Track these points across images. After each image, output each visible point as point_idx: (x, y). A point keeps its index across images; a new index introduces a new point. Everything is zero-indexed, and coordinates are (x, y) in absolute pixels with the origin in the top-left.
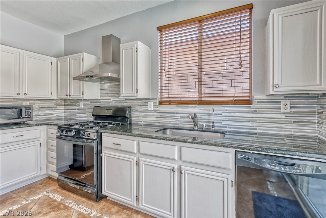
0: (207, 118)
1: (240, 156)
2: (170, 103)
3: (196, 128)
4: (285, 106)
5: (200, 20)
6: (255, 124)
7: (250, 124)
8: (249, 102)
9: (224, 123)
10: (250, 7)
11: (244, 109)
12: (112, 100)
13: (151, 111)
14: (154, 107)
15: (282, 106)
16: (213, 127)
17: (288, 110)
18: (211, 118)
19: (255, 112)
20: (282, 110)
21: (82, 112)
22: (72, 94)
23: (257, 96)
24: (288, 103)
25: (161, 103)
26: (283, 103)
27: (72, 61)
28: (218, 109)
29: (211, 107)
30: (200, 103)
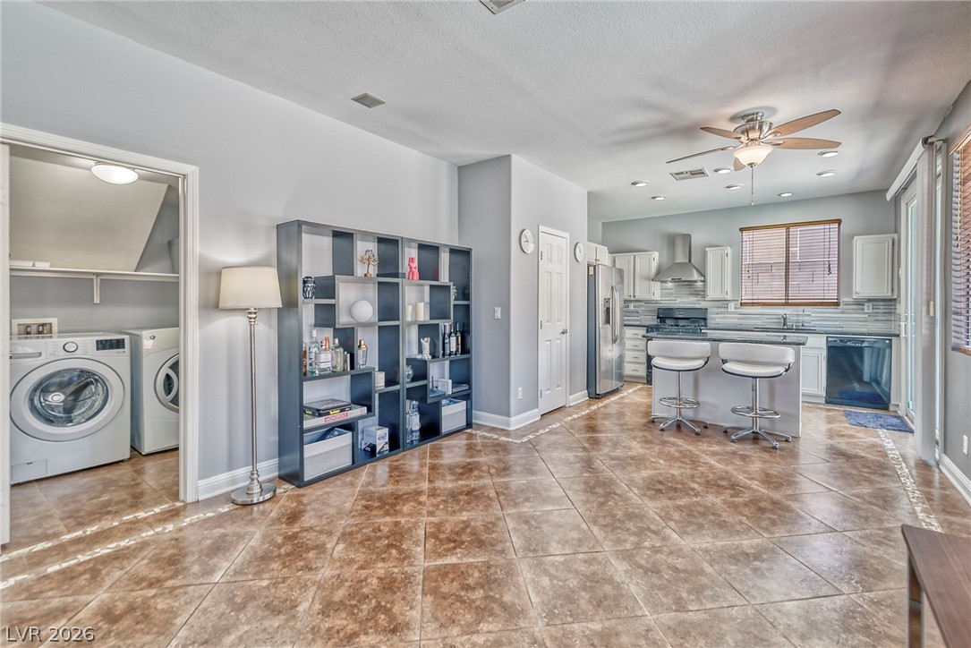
0: (796, 318)
1: (830, 339)
2: (753, 304)
3: (785, 327)
4: (868, 308)
5: (788, 227)
6: (841, 323)
7: (837, 323)
8: (837, 304)
9: (813, 323)
10: (839, 222)
11: (832, 309)
12: (678, 301)
13: (732, 313)
14: (735, 308)
15: (865, 307)
16: (803, 326)
17: (871, 311)
18: (800, 318)
19: (843, 313)
20: (866, 311)
21: (632, 314)
22: (637, 294)
23: (844, 299)
24: (870, 304)
25: (742, 304)
26: (866, 304)
27: (638, 260)
28: (808, 310)
29: (801, 308)
30: (787, 304)
